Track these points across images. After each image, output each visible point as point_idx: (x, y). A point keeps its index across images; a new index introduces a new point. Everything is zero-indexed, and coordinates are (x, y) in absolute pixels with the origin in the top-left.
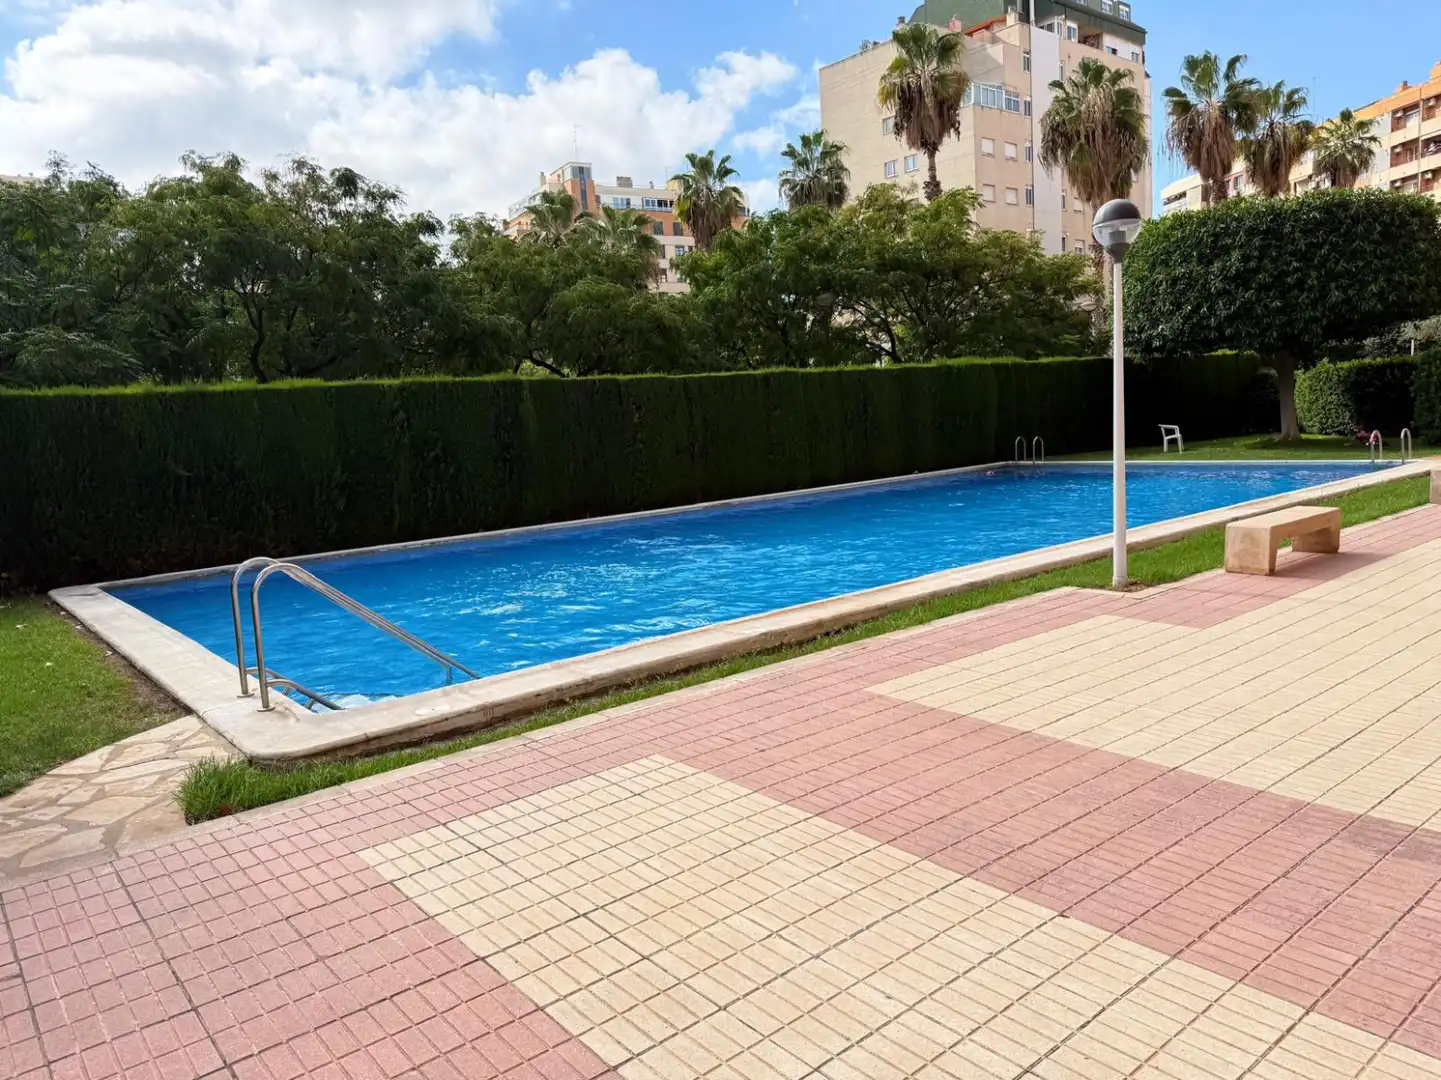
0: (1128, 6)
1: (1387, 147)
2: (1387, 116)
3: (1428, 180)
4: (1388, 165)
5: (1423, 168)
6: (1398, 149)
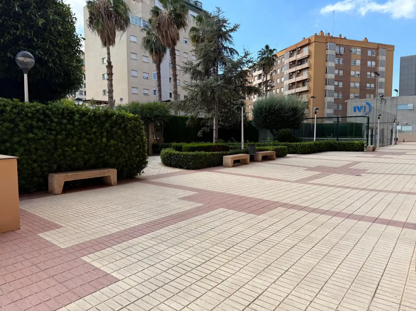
0: (201, 3)
1: (288, 62)
2: (289, 53)
3: (298, 73)
4: (288, 68)
5: (297, 70)
6: (291, 63)
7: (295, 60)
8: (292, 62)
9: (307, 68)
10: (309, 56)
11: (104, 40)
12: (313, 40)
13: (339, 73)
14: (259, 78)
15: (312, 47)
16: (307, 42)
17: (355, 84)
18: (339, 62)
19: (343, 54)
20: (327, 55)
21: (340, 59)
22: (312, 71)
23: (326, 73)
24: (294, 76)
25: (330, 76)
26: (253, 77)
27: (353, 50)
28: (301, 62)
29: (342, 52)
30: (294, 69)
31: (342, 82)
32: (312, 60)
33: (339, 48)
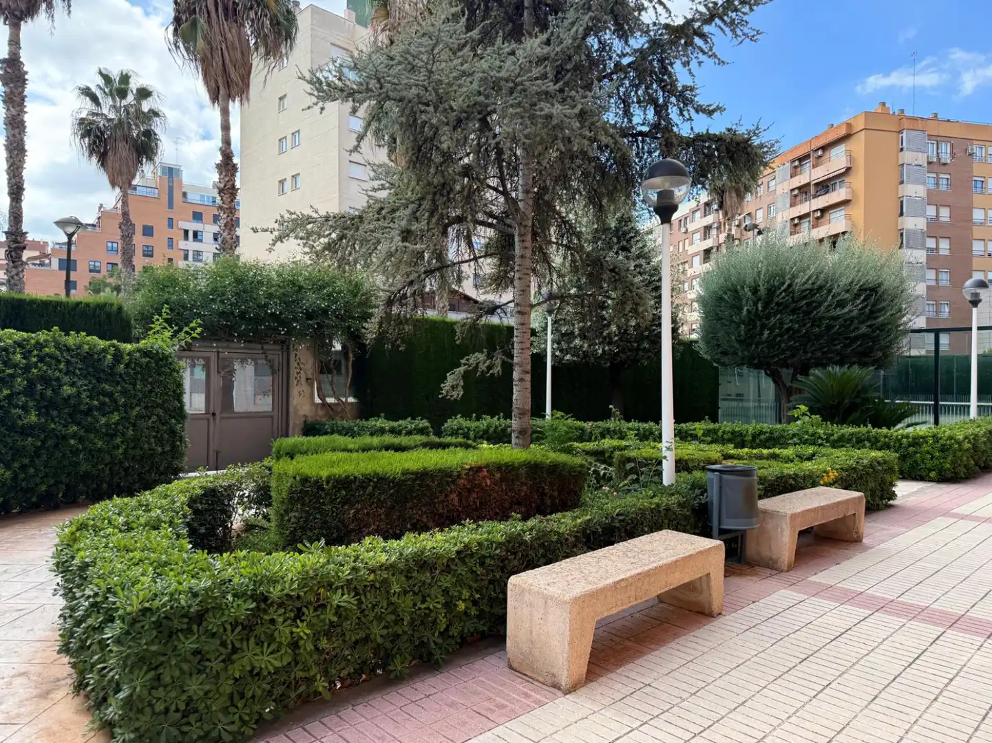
1: (787, 190)
2: (788, 165)
3: (818, 218)
4: (788, 205)
5: (814, 208)
6: (796, 192)
7: (808, 185)
8: (799, 188)
9: (845, 203)
10: (848, 169)
11: (213, 84)
12: (859, 124)
13: (937, 216)
14: (705, 236)
15: (858, 145)
16: (843, 132)
17: (986, 246)
18: (937, 184)
19: (949, 161)
20: (903, 165)
21: (941, 176)
22: (858, 211)
23: (901, 214)
24: (805, 225)
25: (915, 223)
26: (689, 235)
27: (977, 151)
28: (824, 186)
29: (946, 158)
30: (803, 208)
31: (947, 241)
32: (858, 180)
33: (935, 146)
